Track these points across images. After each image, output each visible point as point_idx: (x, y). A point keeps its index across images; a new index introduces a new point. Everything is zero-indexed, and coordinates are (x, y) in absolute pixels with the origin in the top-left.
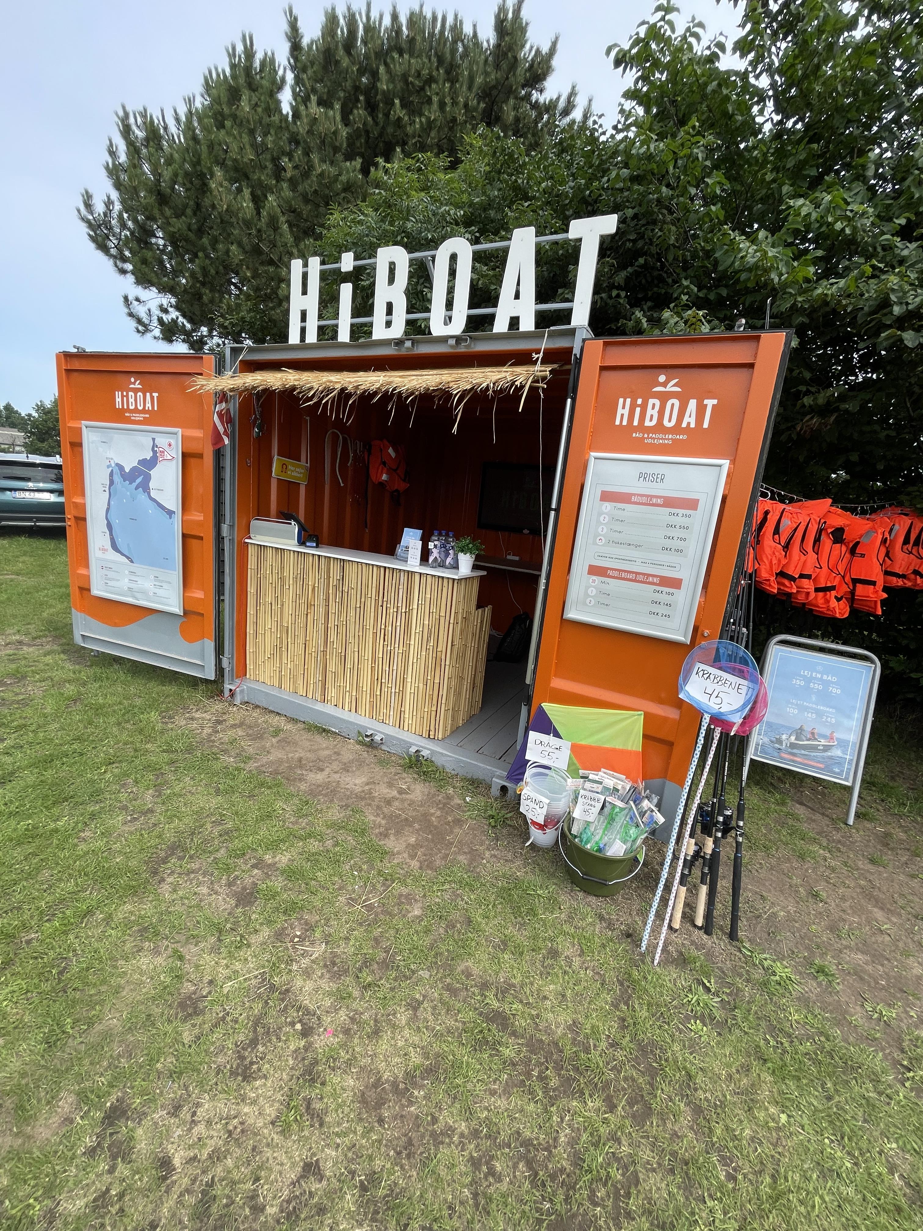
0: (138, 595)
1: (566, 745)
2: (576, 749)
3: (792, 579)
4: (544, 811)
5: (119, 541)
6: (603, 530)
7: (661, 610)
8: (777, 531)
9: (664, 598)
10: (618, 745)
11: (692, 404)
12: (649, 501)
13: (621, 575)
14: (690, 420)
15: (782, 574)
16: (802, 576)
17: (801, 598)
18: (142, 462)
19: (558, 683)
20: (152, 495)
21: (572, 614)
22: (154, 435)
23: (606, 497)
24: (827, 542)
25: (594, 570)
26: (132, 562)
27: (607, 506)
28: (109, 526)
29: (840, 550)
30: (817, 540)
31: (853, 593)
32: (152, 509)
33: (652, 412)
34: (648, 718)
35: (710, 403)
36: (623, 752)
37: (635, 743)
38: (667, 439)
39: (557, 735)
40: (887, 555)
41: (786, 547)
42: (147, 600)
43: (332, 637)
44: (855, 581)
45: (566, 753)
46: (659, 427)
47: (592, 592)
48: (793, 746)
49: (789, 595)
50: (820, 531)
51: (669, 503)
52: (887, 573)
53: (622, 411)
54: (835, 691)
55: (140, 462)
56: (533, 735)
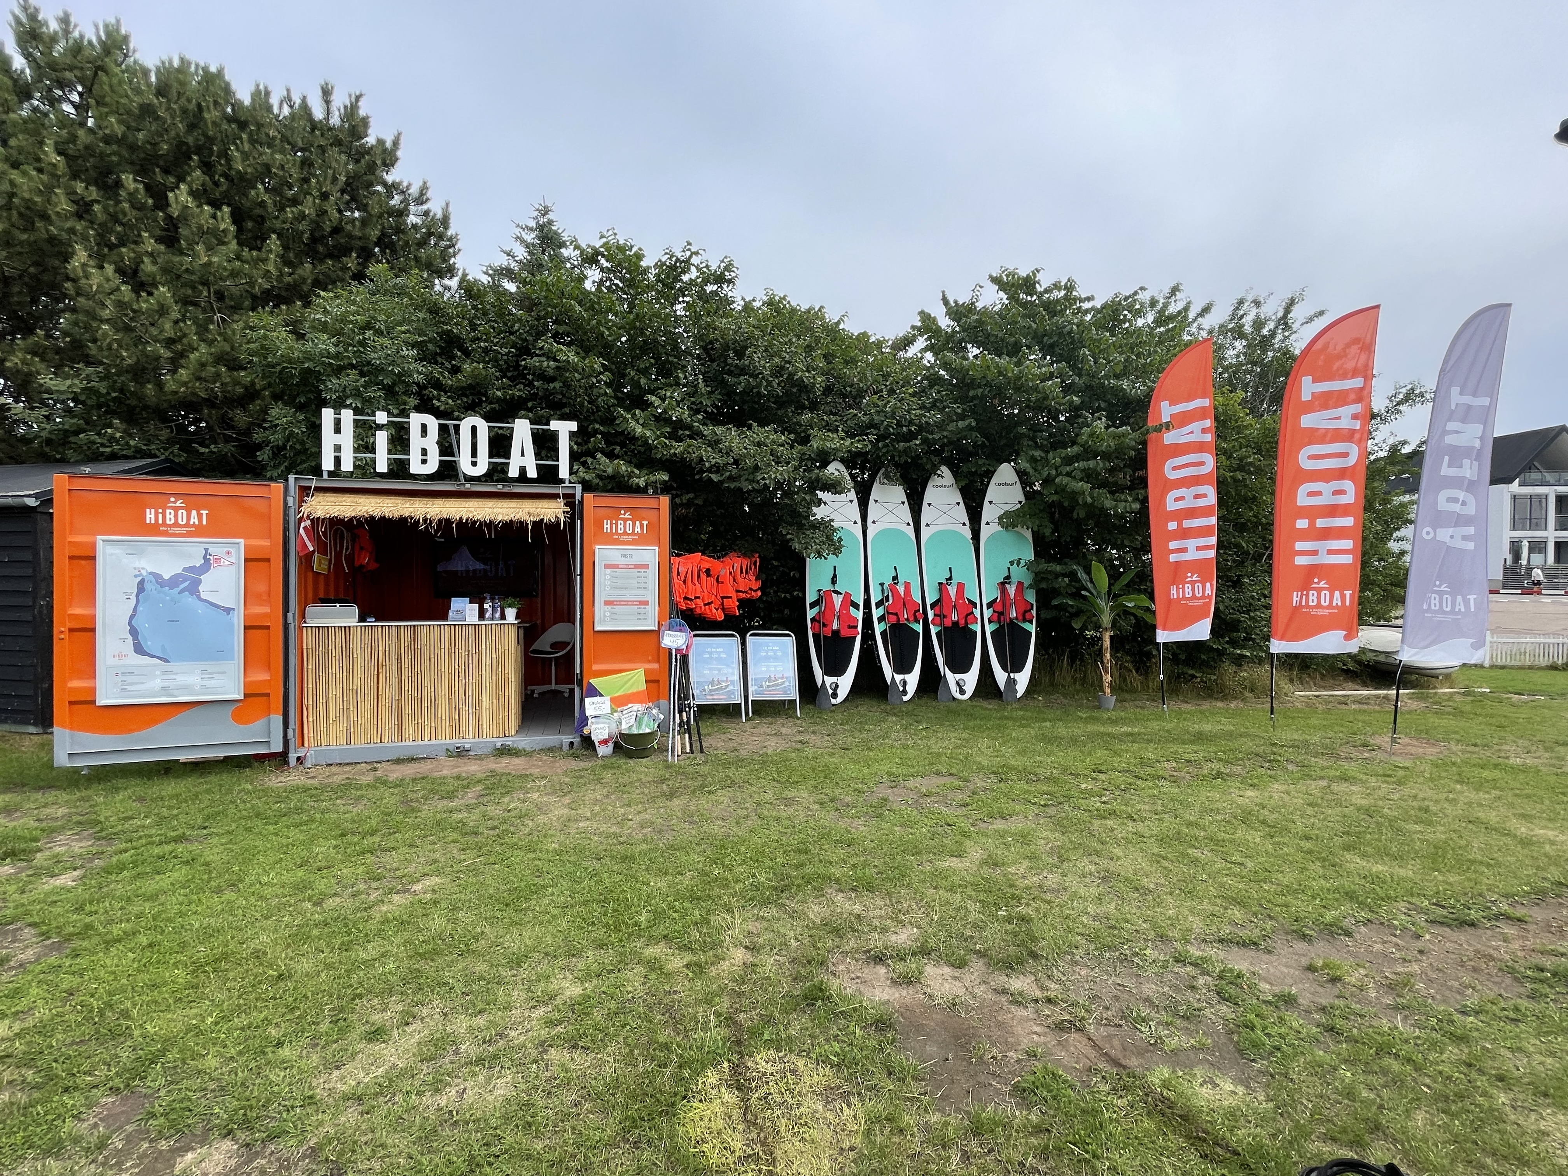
0: (175, 692)
1: (606, 699)
2: (613, 700)
3: (691, 600)
4: (607, 731)
5: (148, 645)
6: (608, 583)
7: (642, 617)
8: (678, 574)
9: (642, 611)
10: (634, 690)
11: (638, 523)
12: (627, 567)
13: (621, 603)
14: (638, 529)
15: (686, 598)
16: (696, 598)
17: (698, 611)
18: (191, 569)
19: (595, 667)
20: (203, 596)
21: (597, 628)
22: (207, 546)
23: (607, 566)
24: (703, 576)
25: (607, 603)
26: (167, 661)
27: (608, 571)
28: (134, 632)
29: (711, 580)
30: (699, 576)
31: (722, 604)
32: (201, 609)
33: (621, 526)
34: (646, 672)
35: (645, 523)
36: (638, 693)
37: (642, 686)
38: (630, 538)
39: (601, 695)
40: (734, 580)
41: (685, 582)
42: (192, 695)
43: (406, 686)
44: (723, 598)
45: (608, 703)
46: (625, 533)
47: (608, 614)
48: (711, 691)
49: (691, 610)
50: (699, 571)
51: (637, 567)
52: (737, 591)
53: (607, 526)
54: (723, 656)
55: (184, 569)
56: (588, 701)
